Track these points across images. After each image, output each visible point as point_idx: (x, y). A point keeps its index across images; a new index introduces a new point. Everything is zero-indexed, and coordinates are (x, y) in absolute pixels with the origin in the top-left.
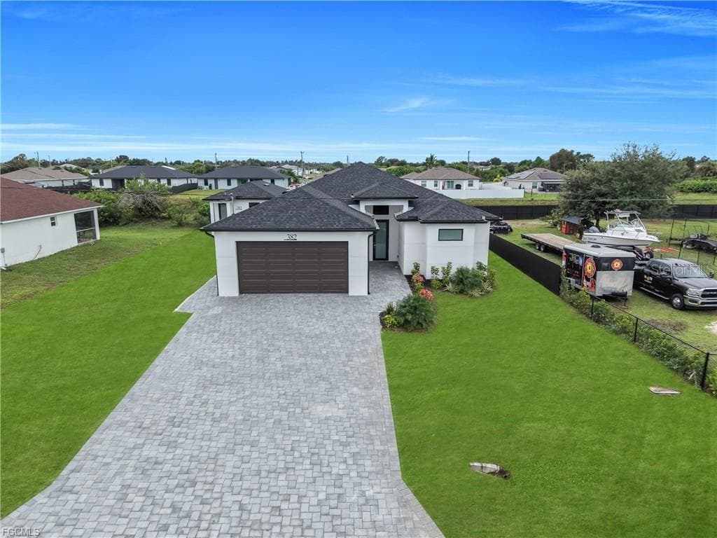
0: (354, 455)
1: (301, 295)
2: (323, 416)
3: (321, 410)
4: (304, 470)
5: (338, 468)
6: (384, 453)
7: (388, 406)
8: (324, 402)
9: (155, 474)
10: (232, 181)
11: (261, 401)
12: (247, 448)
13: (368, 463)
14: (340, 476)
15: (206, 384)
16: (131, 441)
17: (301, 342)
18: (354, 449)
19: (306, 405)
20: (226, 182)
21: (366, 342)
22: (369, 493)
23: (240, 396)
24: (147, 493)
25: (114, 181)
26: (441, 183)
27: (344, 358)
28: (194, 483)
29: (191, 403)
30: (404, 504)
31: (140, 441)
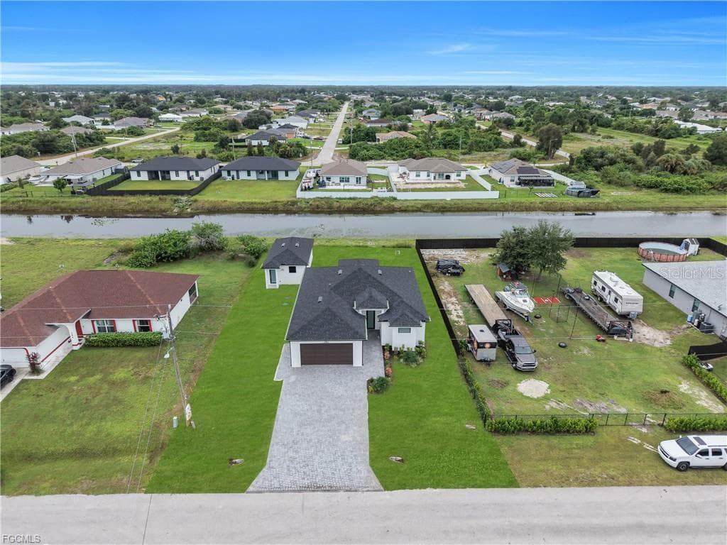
0: (355, 456)
1: (330, 366)
2: (345, 440)
3: (344, 438)
4: (340, 461)
5: (350, 460)
6: (364, 455)
7: (368, 436)
8: (345, 434)
9: (295, 463)
10: (251, 172)
11: (322, 433)
12: (321, 453)
13: (359, 458)
14: (351, 463)
15: (301, 425)
16: (283, 450)
17: (333, 401)
18: (355, 453)
19: (338, 435)
20: (246, 173)
21: (360, 400)
22: (359, 469)
23: (315, 430)
24: (295, 468)
25: (150, 172)
26: (432, 175)
27: (351, 411)
28: (308, 465)
29: (298, 434)
30: (369, 472)
31: (286, 450)
